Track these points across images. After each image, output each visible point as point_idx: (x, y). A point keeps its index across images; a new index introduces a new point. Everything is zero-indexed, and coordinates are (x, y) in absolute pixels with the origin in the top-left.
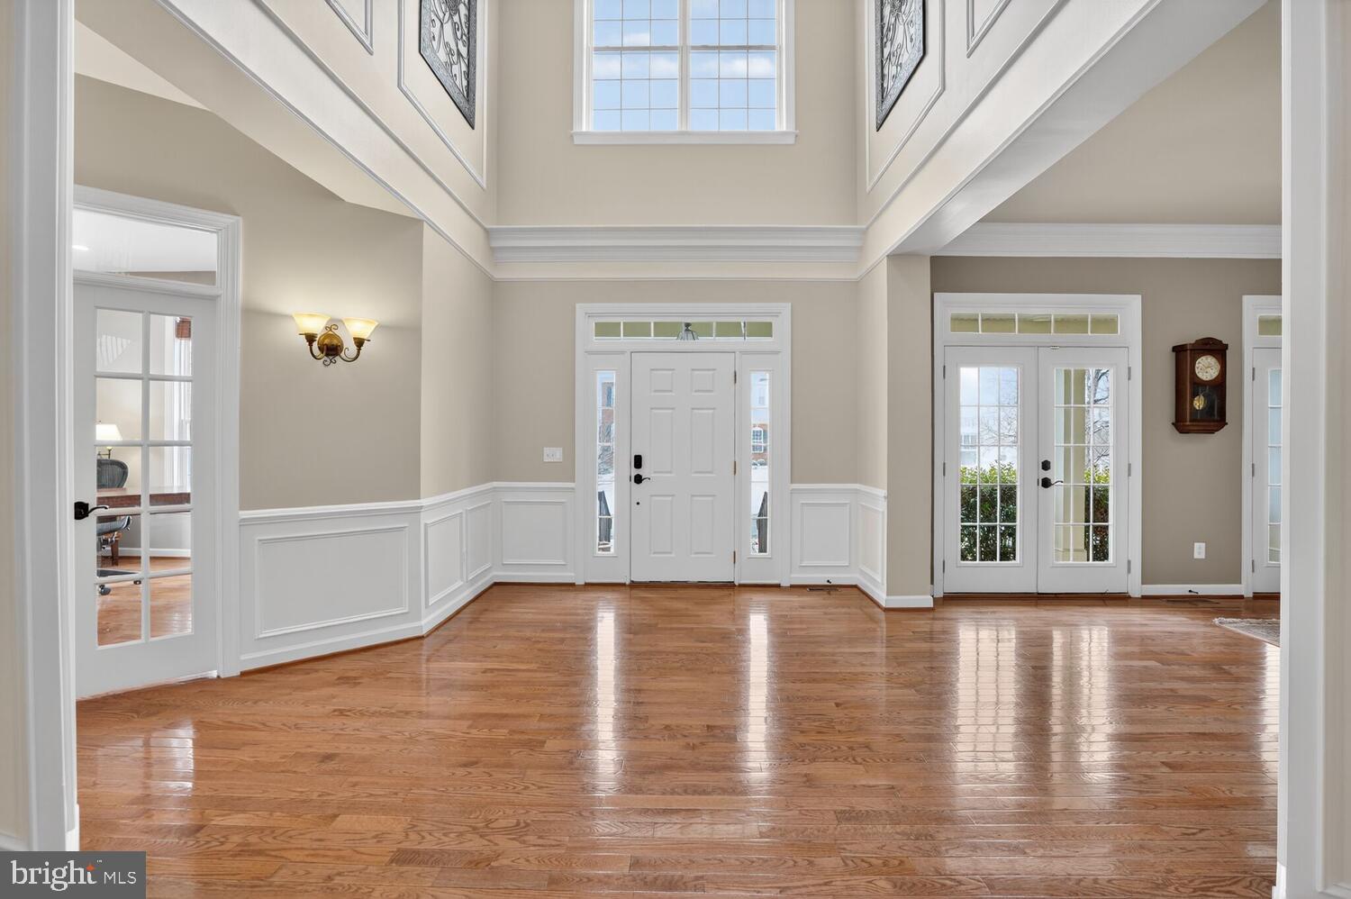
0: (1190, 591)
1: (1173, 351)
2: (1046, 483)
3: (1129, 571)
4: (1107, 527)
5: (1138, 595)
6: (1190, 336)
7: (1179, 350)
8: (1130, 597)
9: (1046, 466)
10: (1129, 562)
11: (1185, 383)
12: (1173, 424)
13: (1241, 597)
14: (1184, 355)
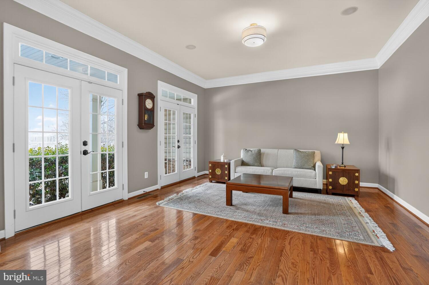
0: (144, 192)
1: (138, 95)
2: (85, 153)
3: (123, 189)
4: (114, 171)
5: (127, 199)
6: (144, 91)
7: (140, 96)
8: (124, 200)
9: (85, 143)
10: (123, 185)
11: (142, 110)
12: (138, 125)
13: (158, 189)
14: (142, 97)
